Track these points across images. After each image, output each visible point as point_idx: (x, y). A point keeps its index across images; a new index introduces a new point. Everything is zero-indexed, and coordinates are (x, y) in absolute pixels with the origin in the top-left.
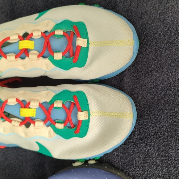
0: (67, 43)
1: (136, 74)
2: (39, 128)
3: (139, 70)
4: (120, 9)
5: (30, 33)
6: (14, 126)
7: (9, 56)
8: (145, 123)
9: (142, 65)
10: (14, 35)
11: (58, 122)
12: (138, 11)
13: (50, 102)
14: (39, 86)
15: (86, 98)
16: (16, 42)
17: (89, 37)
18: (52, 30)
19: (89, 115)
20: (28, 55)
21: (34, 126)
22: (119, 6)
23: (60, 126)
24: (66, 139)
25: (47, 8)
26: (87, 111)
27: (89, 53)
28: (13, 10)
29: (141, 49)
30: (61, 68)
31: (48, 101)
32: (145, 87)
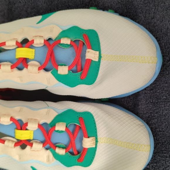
0: (75, 55)
1: (154, 101)
2: (36, 150)
3: (158, 96)
4: (140, 21)
5: (30, 40)
6: (8, 147)
7: (4, 65)
8: (162, 162)
9: (162, 90)
10: (11, 40)
11: (60, 146)
12: (163, 25)
13: (51, 123)
14: (38, 100)
15: (94, 120)
16: (13, 49)
17: (101, 48)
18: (57, 38)
19: (97, 141)
20: (27, 66)
21: (31, 148)
22: (140, 17)
23: (61, 152)
24: (66, 166)
25: (50, 10)
26: (94, 137)
27: (100, 68)
28: (11, 10)
29: (163, 71)
30: (65, 84)
31: (49, 122)
32: (165, 118)
